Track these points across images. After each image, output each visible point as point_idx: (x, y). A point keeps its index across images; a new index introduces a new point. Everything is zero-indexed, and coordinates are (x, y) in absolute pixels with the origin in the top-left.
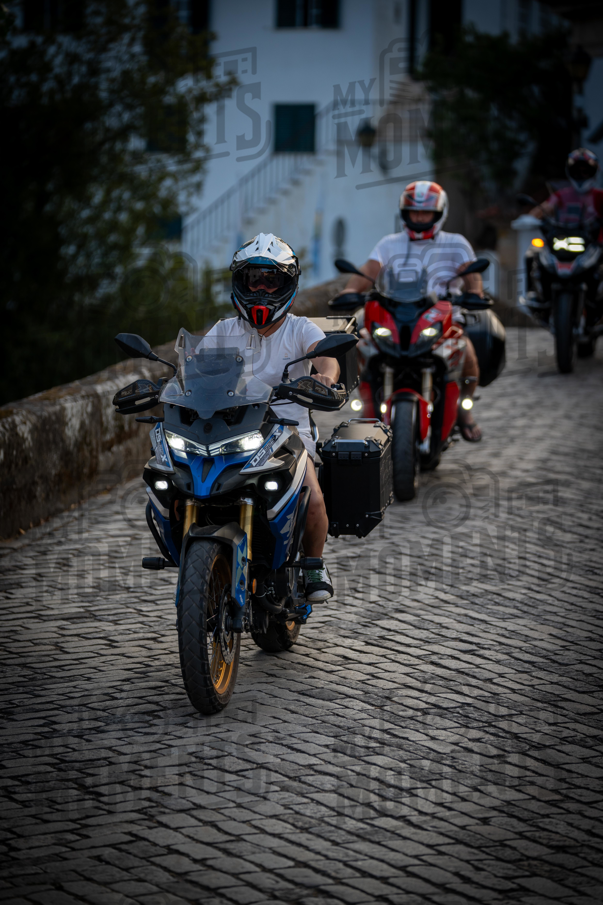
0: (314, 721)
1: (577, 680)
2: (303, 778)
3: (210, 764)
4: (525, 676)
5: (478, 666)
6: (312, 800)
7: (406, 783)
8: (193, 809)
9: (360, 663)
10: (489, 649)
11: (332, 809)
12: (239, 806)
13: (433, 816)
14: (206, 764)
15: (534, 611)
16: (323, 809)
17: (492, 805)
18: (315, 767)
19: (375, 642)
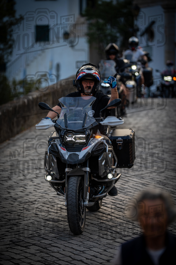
0: (51, 229)
2: (48, 248)
3: (17, 244)
4: (121, 213)
5: (105, 210)
6: (51, 255)
7: (82, 249)
8: (11, 259)
10: (109, 204)
11: (58, 258)
12: (26, 258)
13: (91, 260)
14: (15, 244)
15: (123, 191)
16: (54, 258)
17: (110, 256)
18: (52, 245)
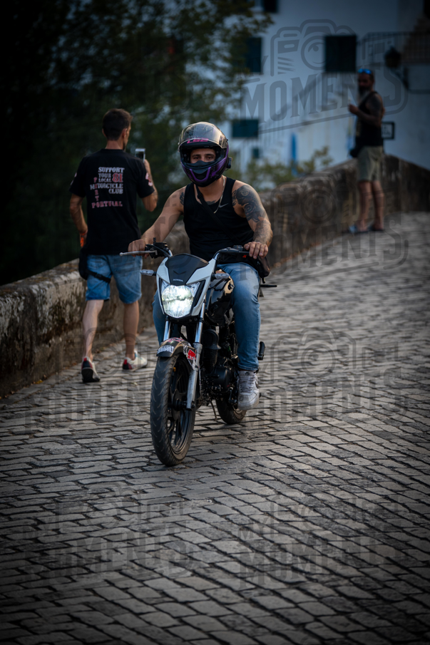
1: (396, 624)
9: (176, 601)
10: (318, 581)
19: (202, 571)
